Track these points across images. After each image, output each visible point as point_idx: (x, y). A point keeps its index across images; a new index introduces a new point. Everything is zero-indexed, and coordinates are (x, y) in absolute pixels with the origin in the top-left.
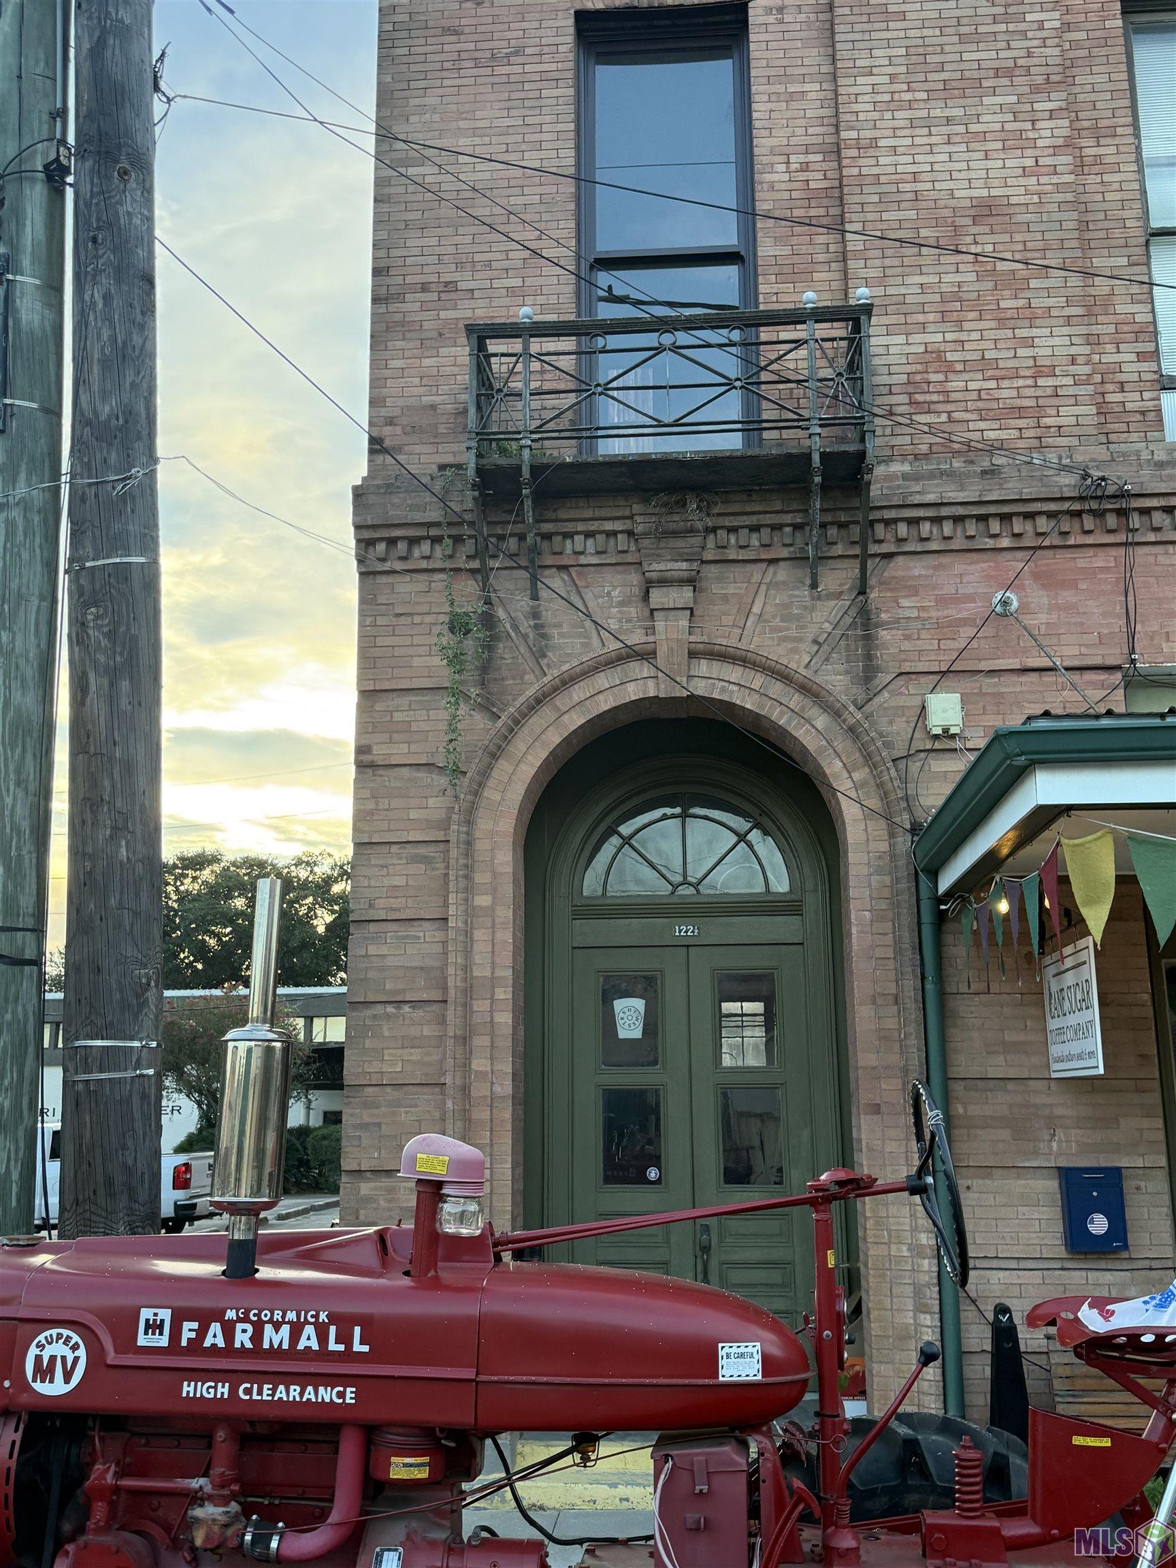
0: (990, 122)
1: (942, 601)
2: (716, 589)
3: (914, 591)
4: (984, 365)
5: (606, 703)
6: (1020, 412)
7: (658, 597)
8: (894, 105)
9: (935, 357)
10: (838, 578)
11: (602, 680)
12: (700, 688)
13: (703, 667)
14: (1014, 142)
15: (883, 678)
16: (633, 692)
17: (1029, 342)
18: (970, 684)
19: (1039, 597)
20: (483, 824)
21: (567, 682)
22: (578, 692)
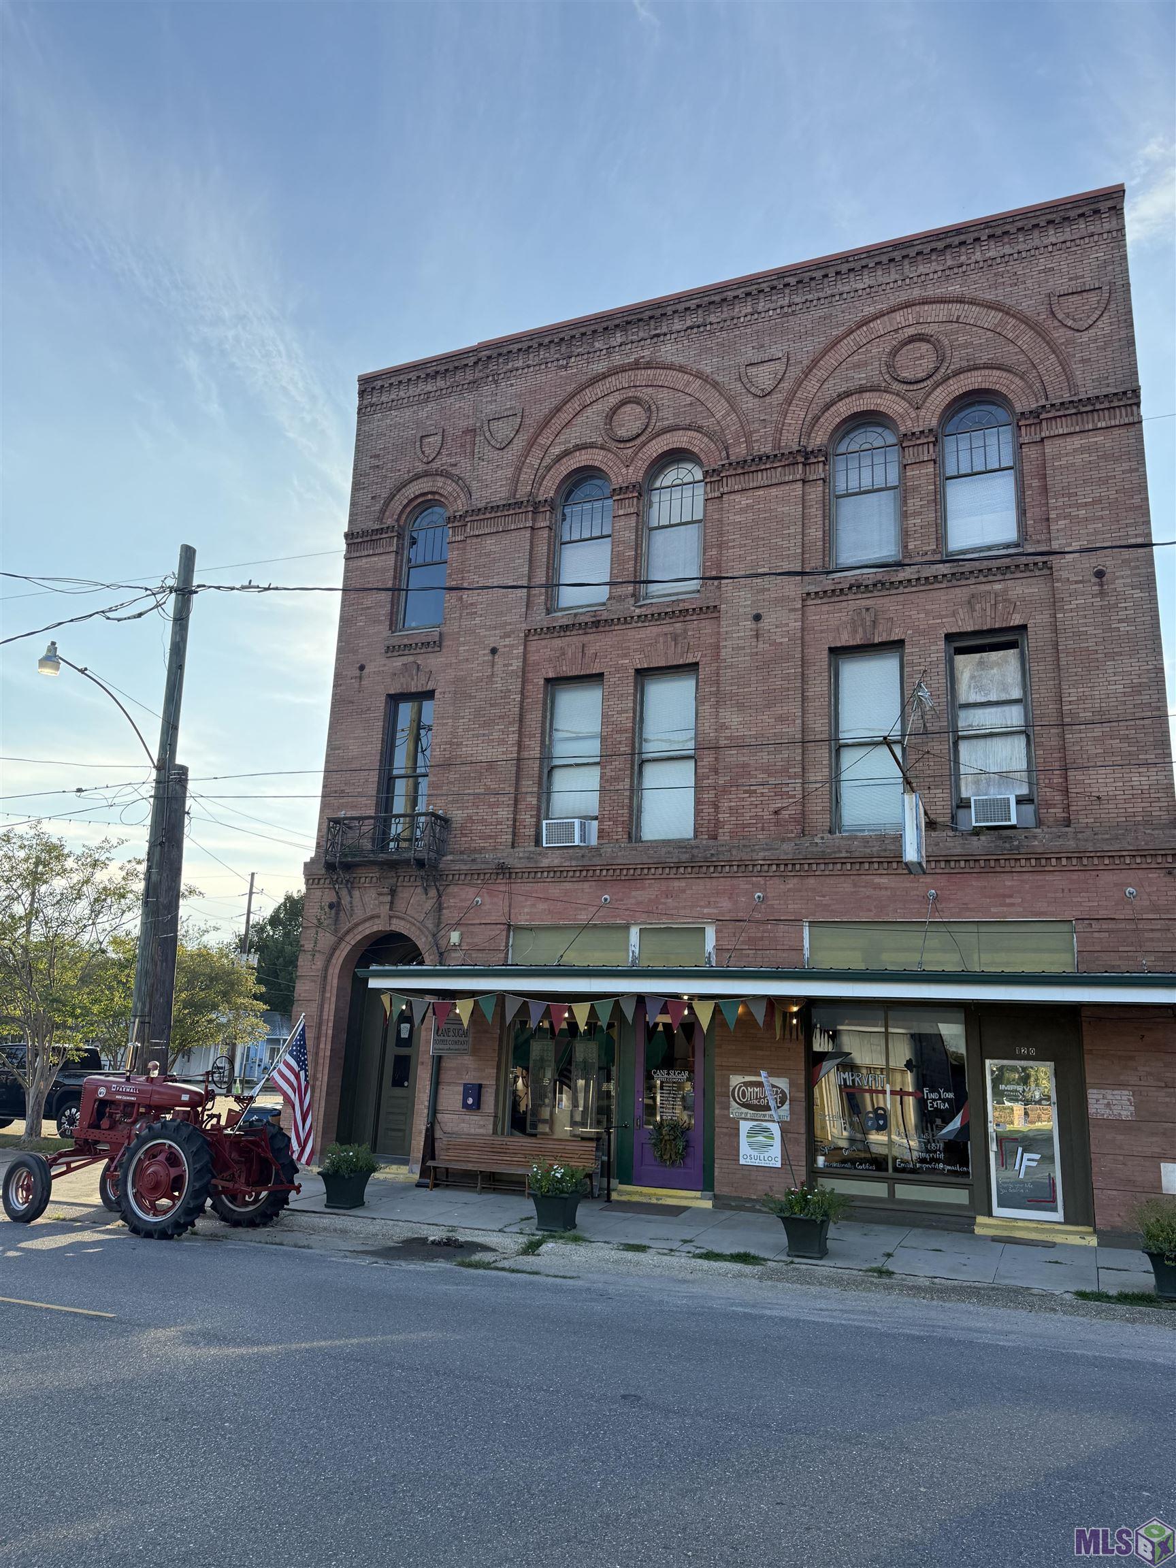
0: (496, 735)
1: (461, 901)
2: (401, 895)
3: (454, 897)
4: (483, 821)
5: (367, 932)
6: (490, 837)
7: (382, 898)
8: (468, 730)
9: (470, 818)
10: (433, 893)
11: (367, 924)
12: (393, 928)
13: (394, 921)
14: (502, 742)
15: (443, 925)
16: (375, 929)
17: (496, 813)
18: (464, 929)
19: (487, 899)
20: (330, 971)
21: (357, 925)
22: (360, 928)
